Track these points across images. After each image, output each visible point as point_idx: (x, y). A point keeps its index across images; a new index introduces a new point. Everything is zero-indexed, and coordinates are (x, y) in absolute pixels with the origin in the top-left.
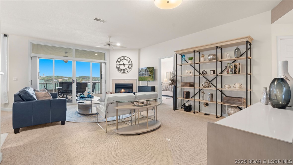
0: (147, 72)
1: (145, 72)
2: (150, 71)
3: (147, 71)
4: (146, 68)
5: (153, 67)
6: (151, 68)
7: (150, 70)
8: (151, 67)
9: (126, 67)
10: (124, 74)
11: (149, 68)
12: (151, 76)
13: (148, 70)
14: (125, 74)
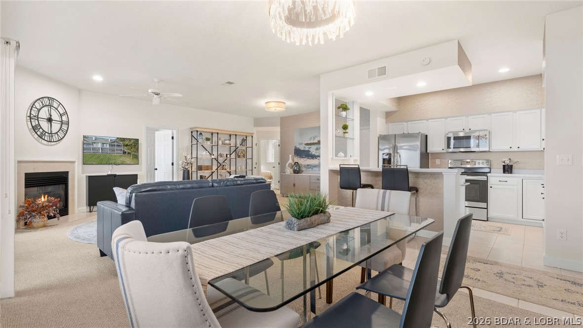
0: (117, 146)
1: (111, 145)
2: (127, 145)
3: (116, 144)
4: (114, 139)
5: (137, 140)
6: (130, 140)
7: (127, 142)
8: (128, 139)
9: (56, 127)
10: (49, 145)
11: (124, 139)
12: (129, 153)
13: (121, 142)
14: (51, 145)
